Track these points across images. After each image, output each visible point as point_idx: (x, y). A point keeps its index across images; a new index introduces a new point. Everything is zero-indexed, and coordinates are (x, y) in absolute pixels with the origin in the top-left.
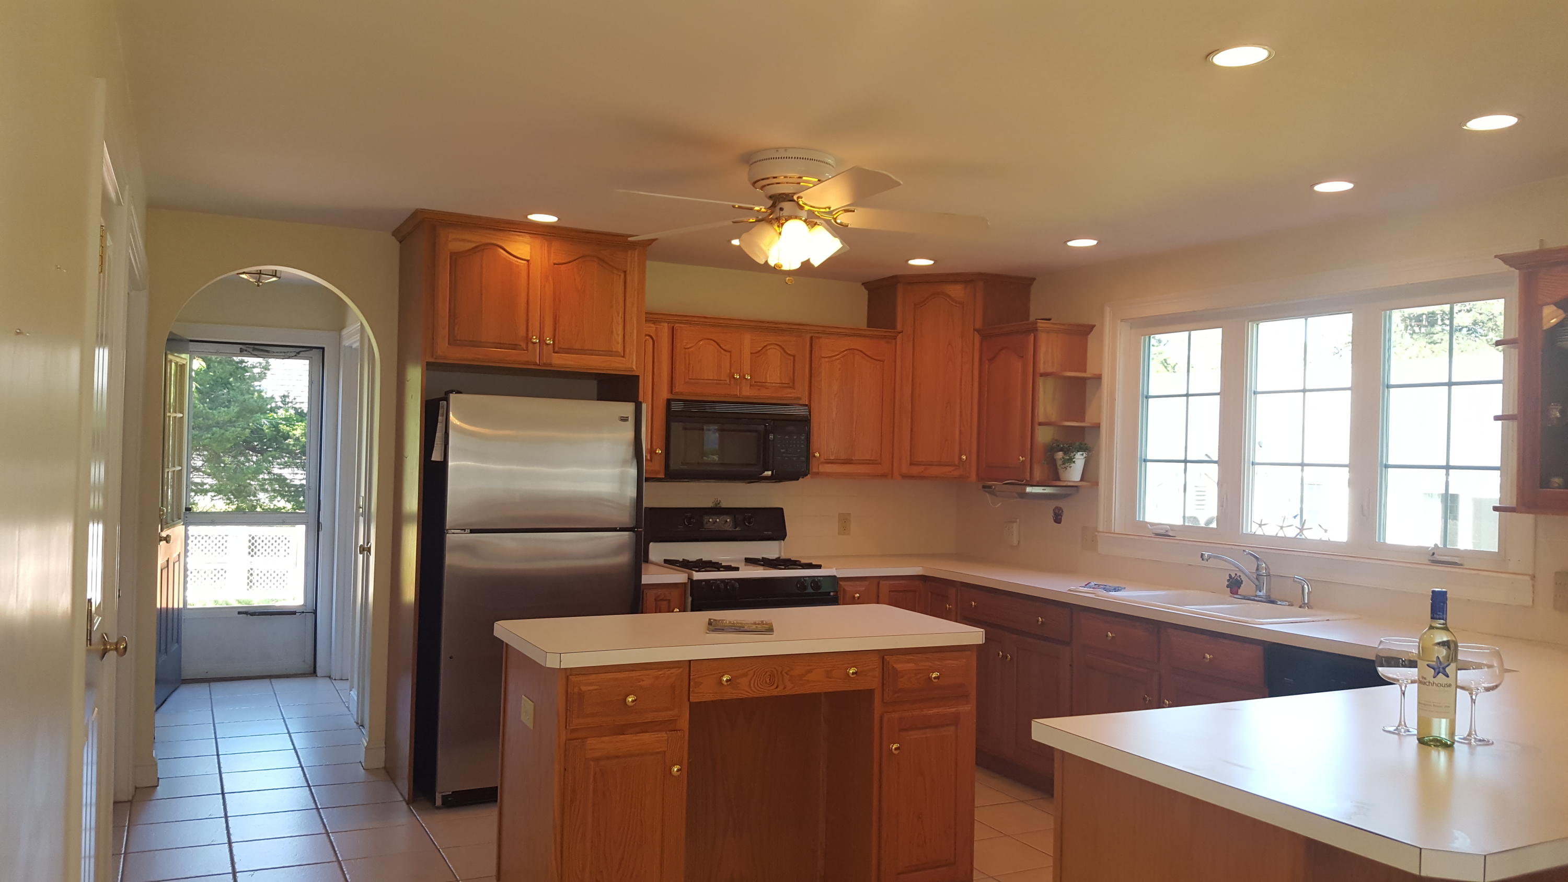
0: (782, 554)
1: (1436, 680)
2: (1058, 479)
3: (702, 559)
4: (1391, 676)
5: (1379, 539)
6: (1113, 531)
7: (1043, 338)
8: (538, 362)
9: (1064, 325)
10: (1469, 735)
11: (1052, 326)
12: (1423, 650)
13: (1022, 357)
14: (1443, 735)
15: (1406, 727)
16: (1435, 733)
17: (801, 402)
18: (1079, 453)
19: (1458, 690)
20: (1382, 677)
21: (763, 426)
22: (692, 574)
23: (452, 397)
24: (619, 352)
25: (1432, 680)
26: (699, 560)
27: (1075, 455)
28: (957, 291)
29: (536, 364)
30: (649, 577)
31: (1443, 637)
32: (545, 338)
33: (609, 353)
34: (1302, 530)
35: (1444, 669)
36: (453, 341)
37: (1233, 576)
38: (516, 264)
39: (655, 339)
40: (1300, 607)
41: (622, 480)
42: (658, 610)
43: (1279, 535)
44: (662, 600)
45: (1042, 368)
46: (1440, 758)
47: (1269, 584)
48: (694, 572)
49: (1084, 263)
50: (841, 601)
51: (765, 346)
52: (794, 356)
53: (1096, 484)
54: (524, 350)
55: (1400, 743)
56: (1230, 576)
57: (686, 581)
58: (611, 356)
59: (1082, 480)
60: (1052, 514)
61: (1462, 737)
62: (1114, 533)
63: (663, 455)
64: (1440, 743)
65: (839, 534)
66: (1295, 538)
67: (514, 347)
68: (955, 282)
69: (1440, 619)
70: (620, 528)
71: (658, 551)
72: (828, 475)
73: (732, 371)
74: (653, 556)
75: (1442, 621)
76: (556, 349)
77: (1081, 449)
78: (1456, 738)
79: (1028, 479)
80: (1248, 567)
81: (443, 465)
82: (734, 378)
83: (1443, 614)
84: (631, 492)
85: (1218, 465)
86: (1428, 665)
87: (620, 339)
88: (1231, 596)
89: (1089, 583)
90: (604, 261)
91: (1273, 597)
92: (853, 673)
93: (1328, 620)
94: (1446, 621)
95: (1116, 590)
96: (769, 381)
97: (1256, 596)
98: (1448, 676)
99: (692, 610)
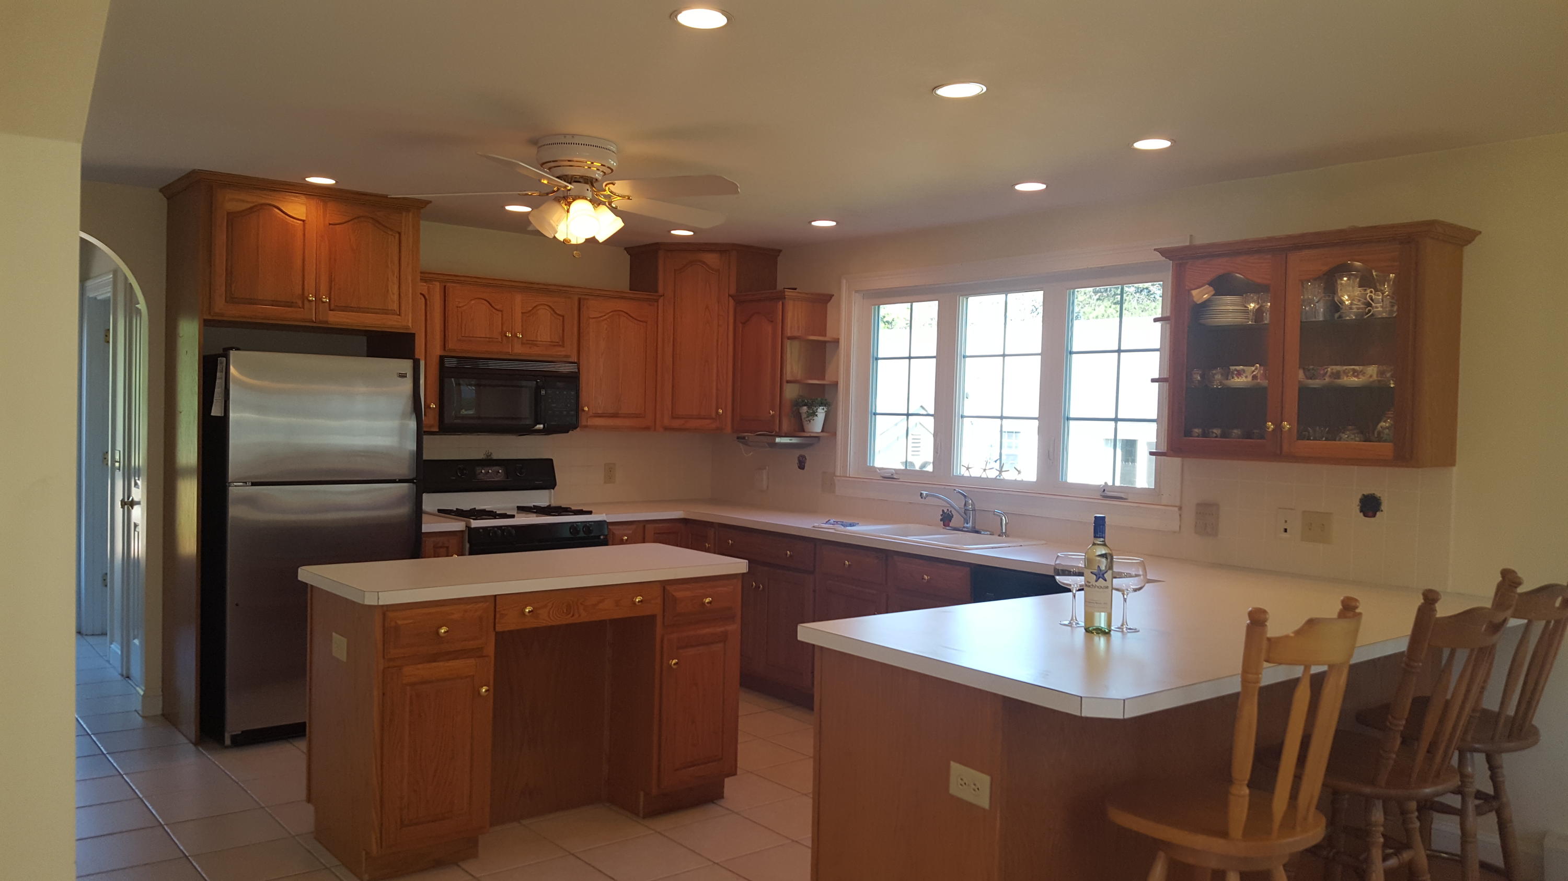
0: (553, 502)
1: (1097, 584)
2: (804, 431)
3: (475, 508)
4: (1065, 582)
5: (1062, 479)
6: (848, 476)
7: (790, 306)
8: (314, 319)
9: (807, 294)
10: (1122, 625)
11: (799, 295)
12: (1089, 562)
13: (772, 321)
14: (1103, 625)
15: (1076, 620)
16: (1097, 624)
17: (570, 360)
18: (820, 408)
19: (1114, 591)
20: (1059, 583)
21: (535, 382)
22: (470, 522)
23: (233, 353)
24: (395, 310)
25: (1094, 583)
26: (473, 509)
27: (817, 409)
28: (711, 259)
29: (313, 322)
30: (428, 527)
31: (1103, 551)
32: (321, 296)
33: (386, 312)
34: (1001, 471)
35: (1103, 575)
36: (231, 299)
37: (946, 511)
38: (292, 224)
39: (427, 297)
40: (999, 536)
41: (402, 432)
42: (436, 555)
43: (982, 476)
44: (441, 547)
45: (789, 333)
46: (1101, 641)
47: (974, 516)
48: (472, 521)
49: (824, 240)
50: (610, 542)
51: (535, 307)
52: (563, 316)
53: (834, 434)
54: (300, 308)
55: (1072, 632)
56: (943, 511)
57: (464, 529)
58: (386, 314)
59: (823, 431)
60: (797, 461)
61: (1116, 627)
62: (850, 477)
63: (437, 410)
64: (1100, 631)
65: (605, 483)
66: (996, 478)
67: (289, 304)
68: (712, 251)
69: (1100, 537)
70: (399, 480)
71: (431, 502)
72: (596, 428)
73: (504, 329)
74: (426, 507)
75: (1102, 539)
76: (332, 306)
77: (821, 404)
78: (1113, 628)
79: (777, 430)
80: (958, 504)
81: (224, 420)
82: (506, 336)
83: (1103, 533)
84: (412, 446)
85: (934, 418)
86: (1092, 573)
87: (396, 297)
88: (943, 528)
89: (829, 520)
90: (378, 222)
91: (977, 528)
92: (639, 602)
93: (1021, 546)
94: (1105, 539)
95: (851, 525)
96: (540, 340)
97: (964, 527)
98: (1106, 580)
99: (470, 554)
